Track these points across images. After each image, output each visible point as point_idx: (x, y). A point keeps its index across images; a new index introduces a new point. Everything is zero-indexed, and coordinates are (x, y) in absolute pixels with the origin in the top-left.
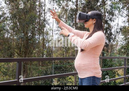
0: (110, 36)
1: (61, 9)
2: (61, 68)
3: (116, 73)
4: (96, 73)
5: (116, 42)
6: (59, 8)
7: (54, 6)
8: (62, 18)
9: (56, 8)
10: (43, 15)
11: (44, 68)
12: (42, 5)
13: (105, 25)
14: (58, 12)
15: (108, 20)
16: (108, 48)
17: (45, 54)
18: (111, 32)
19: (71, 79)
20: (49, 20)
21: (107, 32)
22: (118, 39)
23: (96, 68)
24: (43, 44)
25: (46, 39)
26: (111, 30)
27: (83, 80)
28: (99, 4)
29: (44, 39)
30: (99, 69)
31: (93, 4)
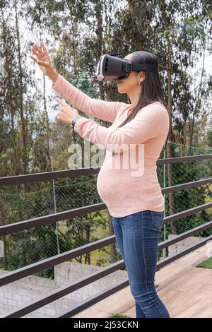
0: (187, 102)
1: (61, 41)
2: (72, 190)
3: (206, 190)
4: (152, 202)
5: (200, 117)
6: (56, 39)
7: (43, 37)
8: (65, 65)
9: (47, 42)
10: (17, 60)
11: (33, 194)
12: (12, 34)
13: (173, 77)
14: (53, 51)
15: (179, 63)
16: (183, 133)
17: (30, 160)
18: (189, 94)
19: (100, 215)
20: (34, 72)
21: (179, 92)
22: (206, 109)
23: (151, 192)
24: (24, 136)
25: (30, 122)
26: (186, 88)
27: (121, 222)
28: (153, 24)
29: (24, 123)
30: (157, 193)
31: (141, 24)
